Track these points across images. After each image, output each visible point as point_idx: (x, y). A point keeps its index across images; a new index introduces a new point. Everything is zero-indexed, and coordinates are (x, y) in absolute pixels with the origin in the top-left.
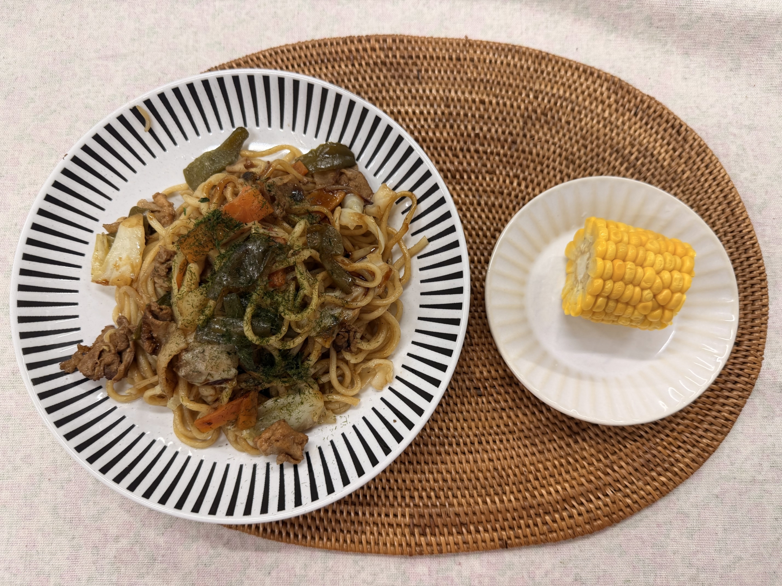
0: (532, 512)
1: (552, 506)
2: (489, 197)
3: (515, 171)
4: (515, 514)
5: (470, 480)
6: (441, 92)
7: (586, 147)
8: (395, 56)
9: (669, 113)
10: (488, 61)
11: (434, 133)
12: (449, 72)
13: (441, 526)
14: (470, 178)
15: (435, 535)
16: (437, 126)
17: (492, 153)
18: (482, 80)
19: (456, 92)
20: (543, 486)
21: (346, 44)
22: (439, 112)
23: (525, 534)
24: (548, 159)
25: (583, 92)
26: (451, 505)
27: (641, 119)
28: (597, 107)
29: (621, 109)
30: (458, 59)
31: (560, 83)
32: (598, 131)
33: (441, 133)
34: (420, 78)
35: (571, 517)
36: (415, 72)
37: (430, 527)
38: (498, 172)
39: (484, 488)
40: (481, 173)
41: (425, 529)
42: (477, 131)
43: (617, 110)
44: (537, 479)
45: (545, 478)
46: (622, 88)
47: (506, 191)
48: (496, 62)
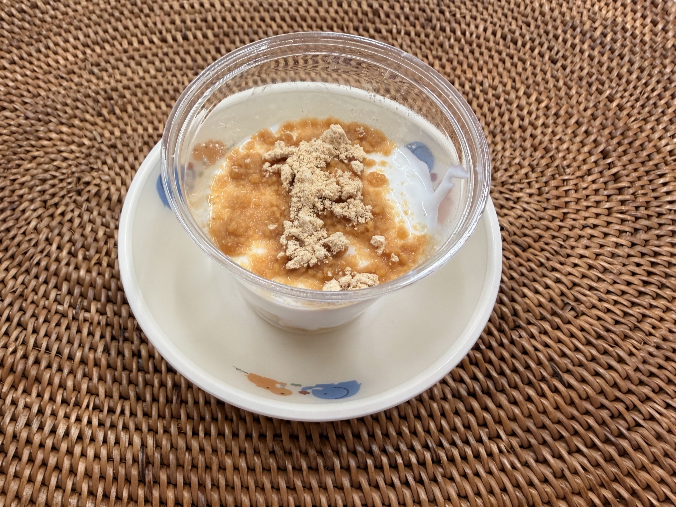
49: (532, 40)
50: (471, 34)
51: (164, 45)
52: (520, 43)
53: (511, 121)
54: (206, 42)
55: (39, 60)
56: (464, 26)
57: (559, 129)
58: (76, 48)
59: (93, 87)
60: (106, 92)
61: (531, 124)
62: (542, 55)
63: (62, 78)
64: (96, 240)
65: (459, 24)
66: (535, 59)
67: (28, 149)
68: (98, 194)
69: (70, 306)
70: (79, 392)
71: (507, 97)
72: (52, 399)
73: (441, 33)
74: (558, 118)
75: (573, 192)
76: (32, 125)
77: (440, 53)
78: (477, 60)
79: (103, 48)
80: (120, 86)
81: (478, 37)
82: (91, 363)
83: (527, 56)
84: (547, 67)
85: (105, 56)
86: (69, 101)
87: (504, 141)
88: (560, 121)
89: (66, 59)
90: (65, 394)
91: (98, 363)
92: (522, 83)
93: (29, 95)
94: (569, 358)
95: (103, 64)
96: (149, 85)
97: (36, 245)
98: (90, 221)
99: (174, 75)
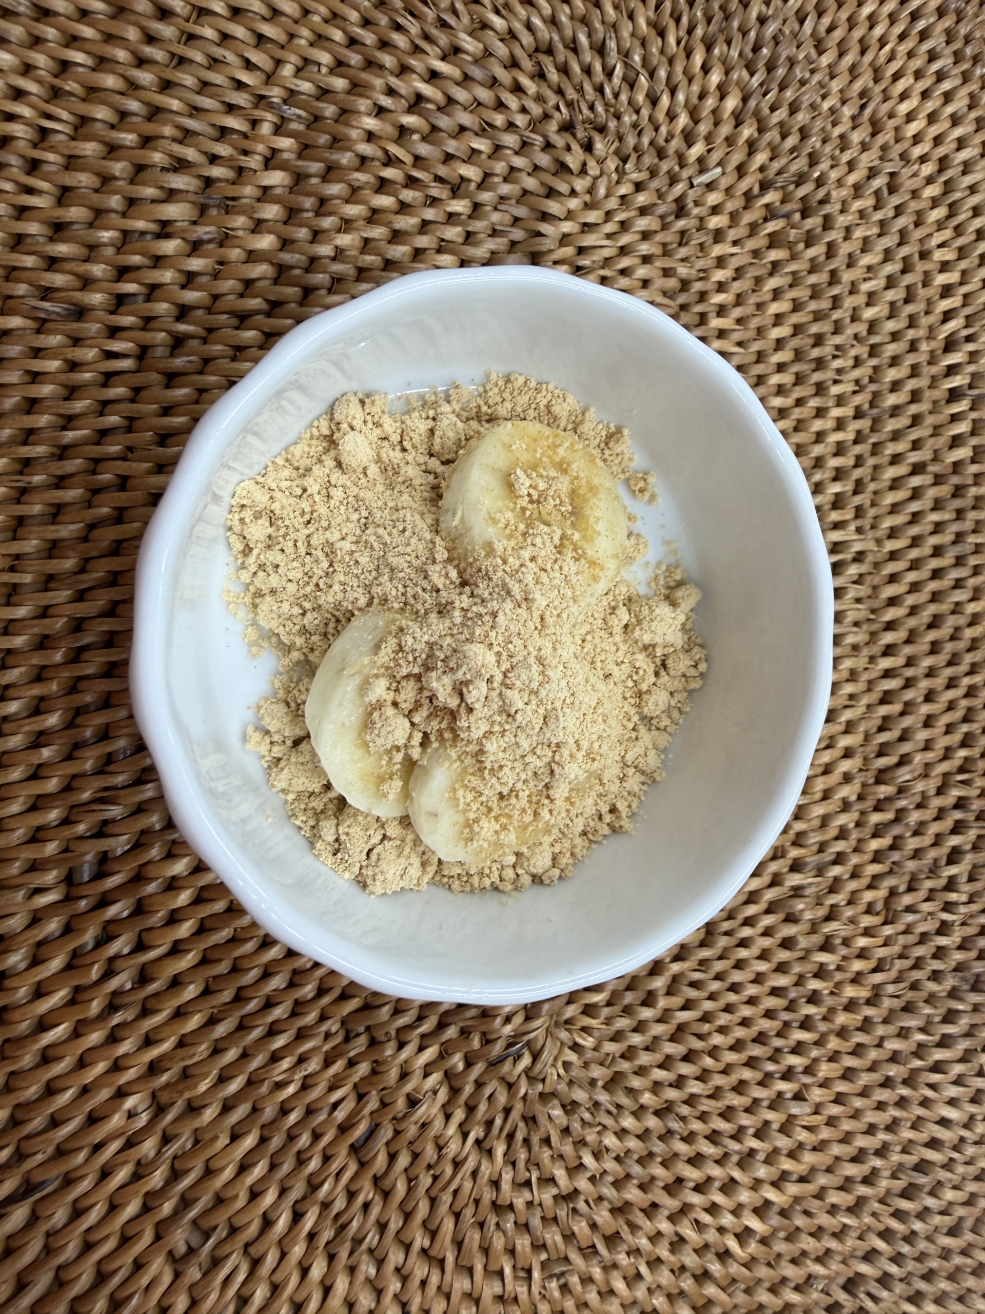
49: (911, 1237)
50: (933, 1087)
51: (937, 344)
52: (905, 1205)
53: (696, 1160)
54: (941, 441)
55: (910, 55)
56: (958, 1069)
57: (665, 1277)
58: (938, 140)
59: (834, 175)
60: (822, 202)
61: (685, 1209)
62: (870, 1256)
63: (863, 107)
64: (448, 158)
65: (962, 1060)
66: (860, 1238)
67: (685, 20)
68: (562, 168)
69: (292, 92)
70: (84, 100)
71: (761, 1156)
72: (72, 40)
73: (942, 1011)
74: (695, 1277)
75: (498, 1289)
76: (744, 33)
77: (887, 1003)
78: (864, 1093)
79: (935, 203)
80: (835, 235)
81: (925, 1103)
82: (150, 128)
83: (868, 1220)
84: (835, 1266)
85: (914, 206)
86: (802, 117)
87: (643, 1136)
88: (687, 1284)
89: (910, 117)
90: (80, 69)
91: (149, 145)
92: (797, 1200)
93: (822, 29)
94: (65, 1226)
95: (895, 200)
96: (836, 302)
97: (443, 24)
98: (498, 148)
99: (858, 362)
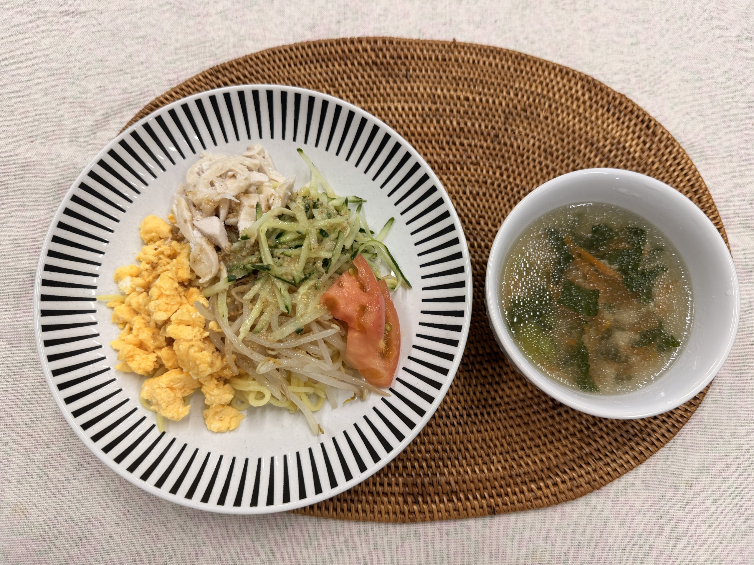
0: (519, 480)
1: (537, 474)
2: (473, 186)
3: (497, 162)
4: (502, 482)
5: (460, 450)
6: (428, 90)
7: (563, 140)
8: (385, 56)
9: (639, 109)
10: (471, 61)
11: (422, 128)
12: (435, 72)
13: (432, 494)
14: (455, 169)
15: (427, 503)
16: (424, 121)
17: (476, 146)
18: (466, 79)
19: (442, 90)
20: (528, 456)
21: (340, 45)
22: (427, 109)
23: (512, 502)
24: (528, 151)
25: (559, 90)
26: (442, 474)
27: (614, 114)
28: (572, 103)
29: (595, 106)
30: (444, 60)
31: (538, 82)
32: (574, 125)
33: (429, 128)
34: (408, 77)
35: (555, 484)
36: (404, 72)
37: (422, 495)
38: (482, 164)
39: (474, 457)
40: (466, 164)
41: (418, 497)
42: (462, 125)
43: (591, 107)
44: (523, 449)
45: (530, 448)
46: (595, 86)
47: (489, 181)
48: (479, 62)
